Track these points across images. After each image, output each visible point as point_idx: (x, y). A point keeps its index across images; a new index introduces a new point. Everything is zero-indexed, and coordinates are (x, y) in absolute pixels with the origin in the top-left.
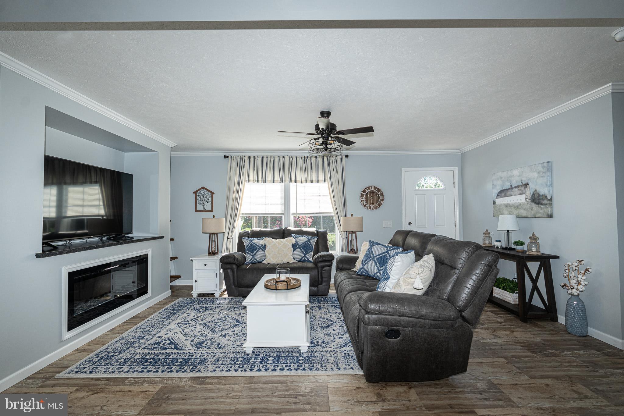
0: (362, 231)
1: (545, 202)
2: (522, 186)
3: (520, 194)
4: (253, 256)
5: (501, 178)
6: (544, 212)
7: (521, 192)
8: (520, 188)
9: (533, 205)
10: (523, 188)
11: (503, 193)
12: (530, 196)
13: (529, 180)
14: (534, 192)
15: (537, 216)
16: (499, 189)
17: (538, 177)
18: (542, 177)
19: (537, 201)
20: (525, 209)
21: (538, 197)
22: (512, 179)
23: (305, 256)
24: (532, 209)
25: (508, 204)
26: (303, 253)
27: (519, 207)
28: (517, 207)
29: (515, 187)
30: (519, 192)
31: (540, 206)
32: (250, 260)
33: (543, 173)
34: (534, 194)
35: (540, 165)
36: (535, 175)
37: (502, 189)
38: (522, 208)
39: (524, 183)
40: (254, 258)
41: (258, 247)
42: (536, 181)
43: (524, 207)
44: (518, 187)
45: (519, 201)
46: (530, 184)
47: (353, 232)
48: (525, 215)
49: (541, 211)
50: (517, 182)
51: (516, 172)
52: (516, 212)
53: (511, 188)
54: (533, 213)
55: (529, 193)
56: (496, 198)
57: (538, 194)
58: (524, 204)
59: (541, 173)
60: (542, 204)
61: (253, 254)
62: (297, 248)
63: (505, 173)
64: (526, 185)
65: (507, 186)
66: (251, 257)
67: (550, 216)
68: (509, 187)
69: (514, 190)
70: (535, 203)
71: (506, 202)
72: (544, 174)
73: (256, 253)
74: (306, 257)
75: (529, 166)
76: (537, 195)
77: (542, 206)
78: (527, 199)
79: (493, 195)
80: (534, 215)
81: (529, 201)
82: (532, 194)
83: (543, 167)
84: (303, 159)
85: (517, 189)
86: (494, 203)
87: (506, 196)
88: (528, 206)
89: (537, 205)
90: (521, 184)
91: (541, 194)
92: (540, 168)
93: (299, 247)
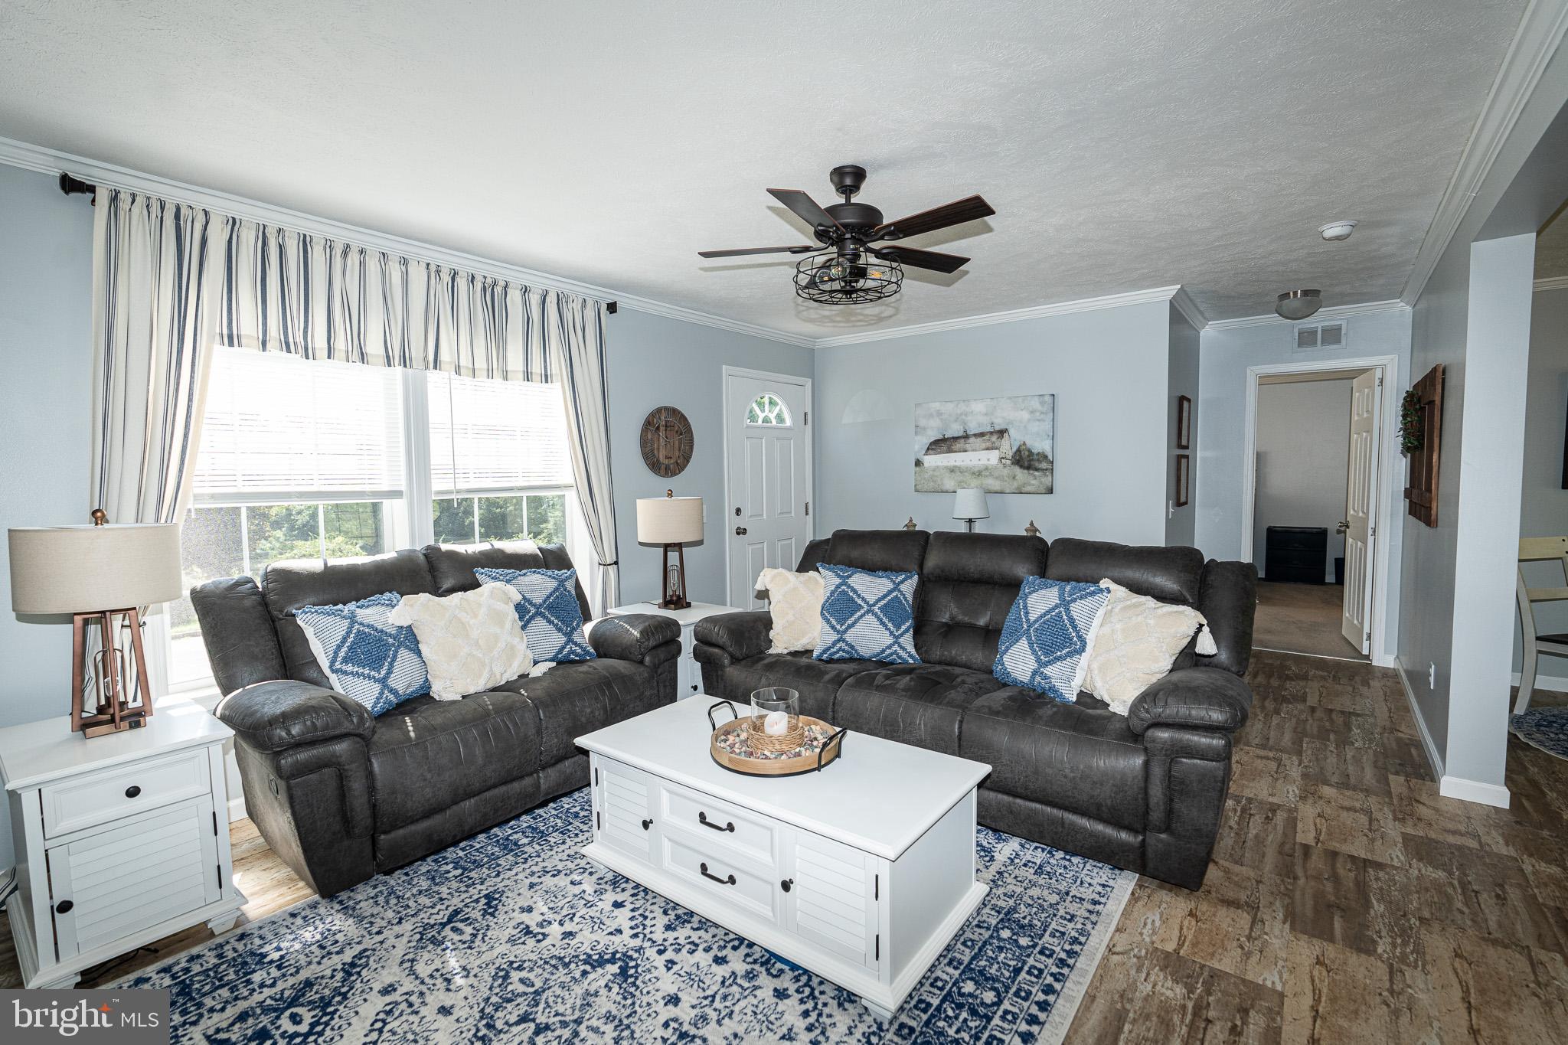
0: (700, 543)
1: (1044, 465)
2: (992, 433)
3: (987, 449)
4: (383, 681)
5: (939, 414)
6: (1041, 483)
7: (988, 444)
8: (987, 437)
9: (1017, 470)
10: (994, 438)
11: (942, 444)
12: (1011, 454)
13: (1011, 422)
14: (1020, 446)
15: (1024, 490)
16: (934, 435)
17: (1029, 420)
18: (1039, 420)
19: (1026, 464)
20: (997, 478)
21: (1028, 456)
22: (969, 418)
23: (570, 640)
24: (1014, 478)
25: (956, 467)
26: (559, 630)
27: (983, 473)
28: (978, 474)
29: (975, 435)
30: (984, 446)
31: (1031, 472)
32: (376, 703)
33: (1042, 413)
34: (1019, 450)
35: (1036, 399)
36: (1025, 415)
37: (941, 437)
38: (991, 475)
39: (997, 428)
40: (391, 690)
41: (391, 641)
42: (1025, 427)
43: (996, 474)
44: (982, 435)
45: (984, 462)
46: (1012, 431)
47: (679, 546)
48: (997, 488)
49: (1033, 482)
50: (980, 424)
51: (978, 407)
52: (975, 482)
53: (966, 437)
54: (1016, 484)
55: (1007, 447)
56: (926, 453)
57: (1029, 451)
58: (996, 468)
59: (1038, 414)
60: (1037, 470)
61: (383, 672)
62: (532, 618)
63: (950, 406)
64: (1002, 433)
65: (955, 430)
66: (376, 688)
67: (1050, 491)
68: (961, 434)
69: (972, 440)
70: (1022, 467)
71: (952, 463)
72: (1042, 416)
73: (391, 665)
74: (576, 644)
75: (1010, 398)
76: (1027, 453)
77: (1036, 473)
78: (1003, 458)
79: (917, 447)
80: (1018, 488)
81: (1008, 462)
82: (1015, 449)
83: (1042, 403)
84: (479, 286)
85: (979, 440)
86: (918, 463)
87: (950, 451)
88: (1006, 471)
89: (1026, 471)
90: (989, 429)
91: (1035, 451)
92: (1035, 404)
93: (538, 614)
